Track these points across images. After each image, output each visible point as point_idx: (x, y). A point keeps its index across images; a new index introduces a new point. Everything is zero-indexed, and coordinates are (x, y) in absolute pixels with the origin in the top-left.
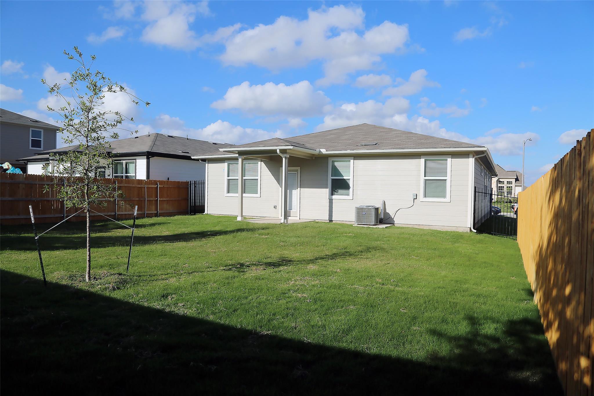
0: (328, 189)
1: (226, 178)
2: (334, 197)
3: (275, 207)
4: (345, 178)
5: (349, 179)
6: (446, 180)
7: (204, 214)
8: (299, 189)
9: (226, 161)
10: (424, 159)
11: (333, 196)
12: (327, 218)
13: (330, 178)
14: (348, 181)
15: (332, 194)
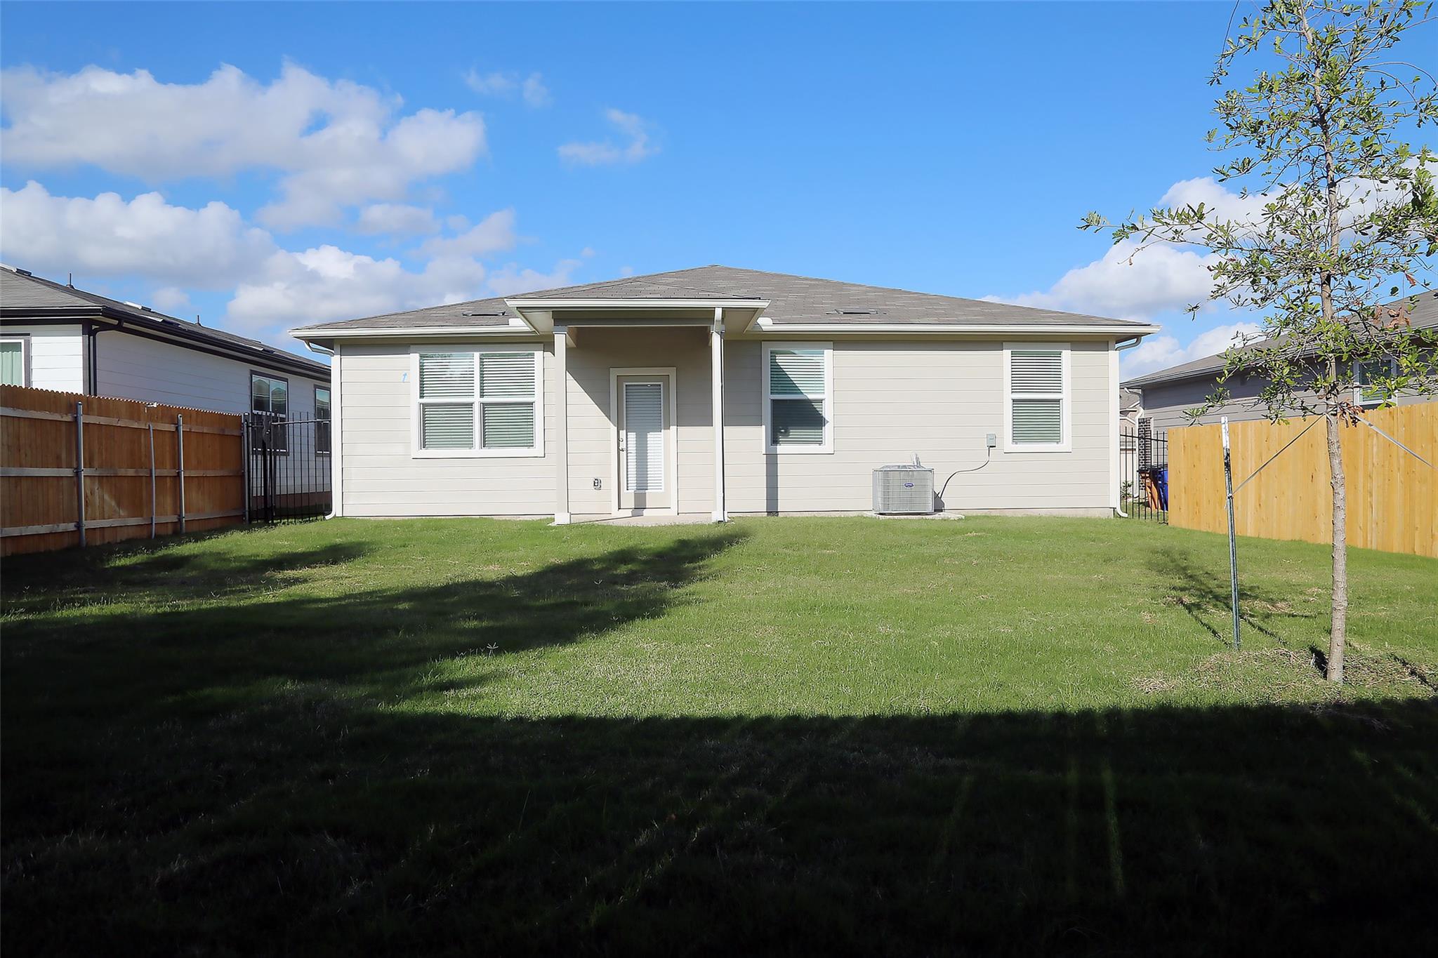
0: (764, 427)
1: (415, 400)
2: (781, 449)
3: (597, 484)
4: (811, 397)
5: (821, 401)
6: (1059, 401)
7: (327, 517)
8: (673, 428)
9: (412, 346)
10: (1010, 351)
11: (778, 446)
12: (763, 506)
13: (768, 397)
14: (816, 405)
15: (775, 441)
